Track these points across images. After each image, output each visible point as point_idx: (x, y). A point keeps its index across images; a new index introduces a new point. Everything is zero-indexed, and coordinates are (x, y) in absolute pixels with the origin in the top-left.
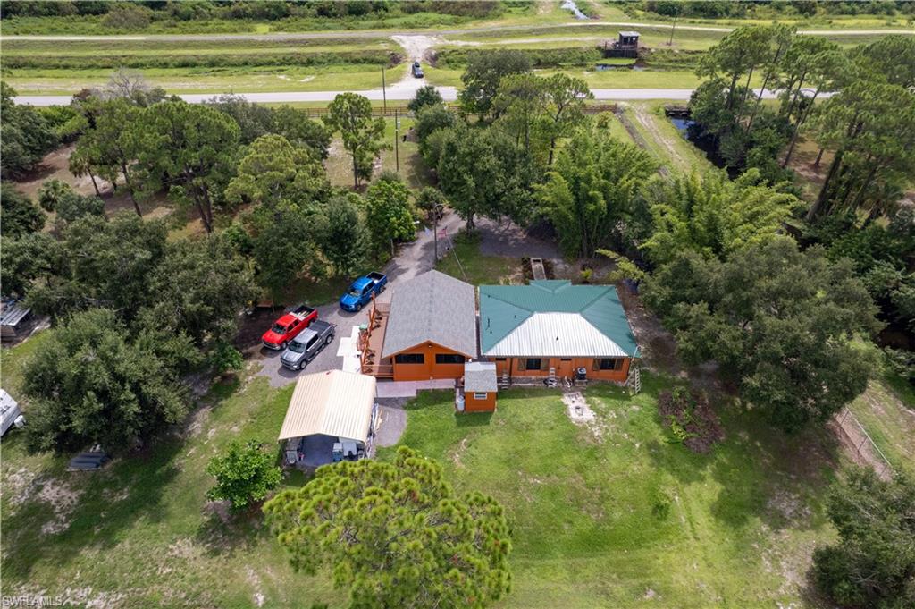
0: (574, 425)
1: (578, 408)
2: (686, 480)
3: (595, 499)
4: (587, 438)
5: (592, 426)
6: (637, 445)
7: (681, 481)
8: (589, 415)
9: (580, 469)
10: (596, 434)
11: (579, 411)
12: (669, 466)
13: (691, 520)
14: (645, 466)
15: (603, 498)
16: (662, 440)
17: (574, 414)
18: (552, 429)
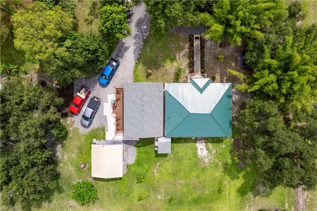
0: (198, 158)
1: (201, 149)
2: (233, 179)
3: (201, 187)
4: (202, 164)
5: (205, 158)
6: (220, 164)
7: (231, 178)
8: (205, 152)
9: (198, 177)
10: (206, 162)
11: (202, 151)
12: (229, 173)
13: (229, 193)
14: (220, 173)
15: (203, 187)
16: (230, 162)
17: (199, 152)
18: (190, 159)
